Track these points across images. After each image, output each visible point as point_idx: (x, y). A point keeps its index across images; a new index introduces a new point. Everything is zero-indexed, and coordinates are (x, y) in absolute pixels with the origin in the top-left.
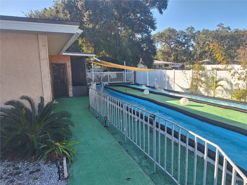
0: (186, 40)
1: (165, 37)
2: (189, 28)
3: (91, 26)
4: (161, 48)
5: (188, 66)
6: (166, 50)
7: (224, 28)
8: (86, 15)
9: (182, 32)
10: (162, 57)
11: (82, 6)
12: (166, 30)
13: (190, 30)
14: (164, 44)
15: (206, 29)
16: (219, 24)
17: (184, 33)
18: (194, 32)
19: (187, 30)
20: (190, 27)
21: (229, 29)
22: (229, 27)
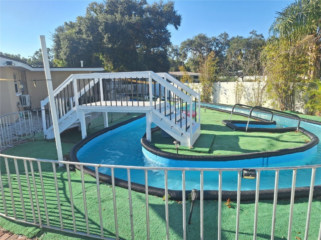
0: (219, 47)
1: (195, 45)
2: (222, 35)
3: (110, 46)
4: (192, 57)
5: (221, 78)
6: (197, 60)
7: (257, 35)
8: (105, 37)
9: (215, 39)
10: (193, 67)
11: (102, 29)
12: (196, 37)
13: (223, 37)
14: (195, 52)
15: (240, 36)
16: (251, 31)
17: (218, 40)
18: (229, 39)
19: (220, 36)
20: (223, 33)
21: (263, 37)
22: (262, 34)
